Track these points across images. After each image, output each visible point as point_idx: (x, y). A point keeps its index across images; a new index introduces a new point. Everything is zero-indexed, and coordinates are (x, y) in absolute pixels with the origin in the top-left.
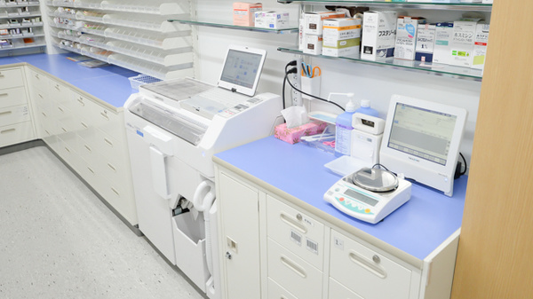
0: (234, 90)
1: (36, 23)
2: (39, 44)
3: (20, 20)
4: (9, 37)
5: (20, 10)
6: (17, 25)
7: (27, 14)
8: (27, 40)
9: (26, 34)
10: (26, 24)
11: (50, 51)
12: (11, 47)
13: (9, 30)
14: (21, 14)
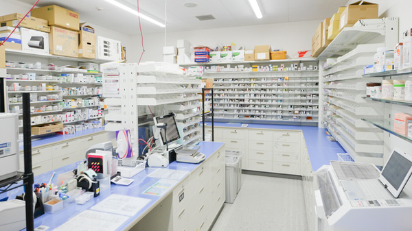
0: (386, 187)
1: (315, 109)
2: (315, 121)
3: (307, 107)
4: (299, 115)
5: (308, 101)
6: (304, 109)
7: (311, 104)
8: (309, 118)
9: (308, 115)
10: (309, 109)
11: (320, 126)
12: (299, 120)
13: (300, 111)
14: (308, 103)
